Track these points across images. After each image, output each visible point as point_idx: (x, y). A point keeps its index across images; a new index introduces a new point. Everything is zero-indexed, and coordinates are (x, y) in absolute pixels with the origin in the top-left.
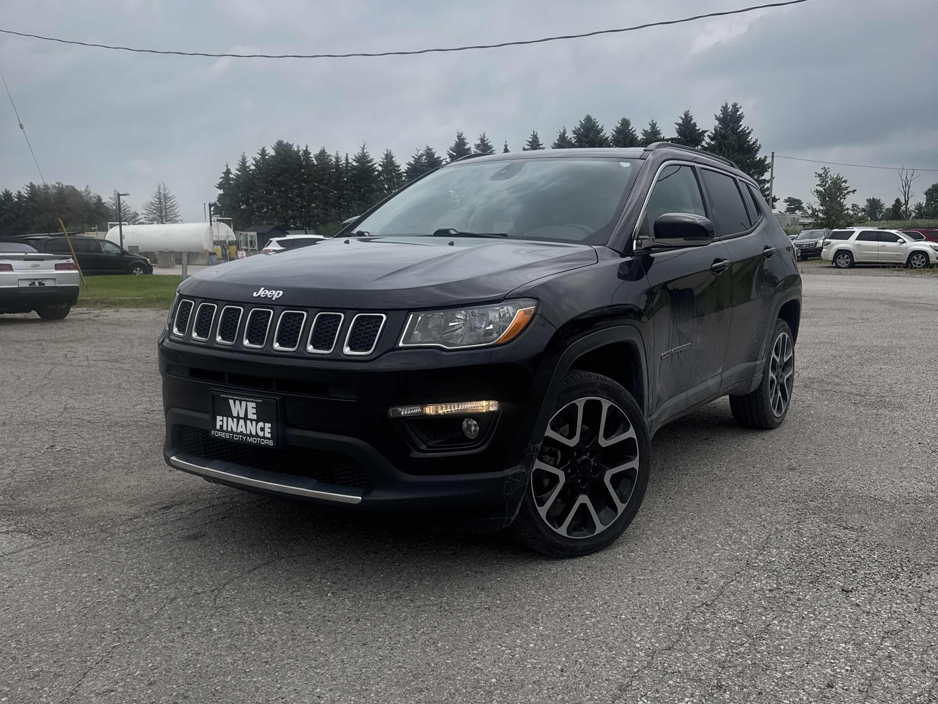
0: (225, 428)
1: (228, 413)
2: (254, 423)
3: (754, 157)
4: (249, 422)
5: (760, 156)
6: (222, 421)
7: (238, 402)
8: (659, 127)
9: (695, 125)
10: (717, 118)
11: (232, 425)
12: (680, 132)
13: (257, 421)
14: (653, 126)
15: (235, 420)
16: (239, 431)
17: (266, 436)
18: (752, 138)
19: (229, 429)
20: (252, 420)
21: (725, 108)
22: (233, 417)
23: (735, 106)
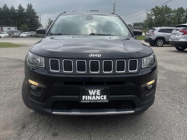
0: (86, 99)
1: (88, 94)
2: (99, 96)
3: (36, 15)
4: (97, 96)
5: (37, 15)
6: (85, 97)
7: (92, 91)
8: (14, 7)
9: (22, 7)
10: (27, 6)
11: (89, 98)
12: (19, 8)
13: (100, 96)
14: (12, 6)
15: (91, 96)
16: (93, 99)
17: (104, 99)
18: (35, 11)
19: (88, 99)
20: (98, 95)
21: (28, 4)
22: (90, 96)
23: (30, 4)
